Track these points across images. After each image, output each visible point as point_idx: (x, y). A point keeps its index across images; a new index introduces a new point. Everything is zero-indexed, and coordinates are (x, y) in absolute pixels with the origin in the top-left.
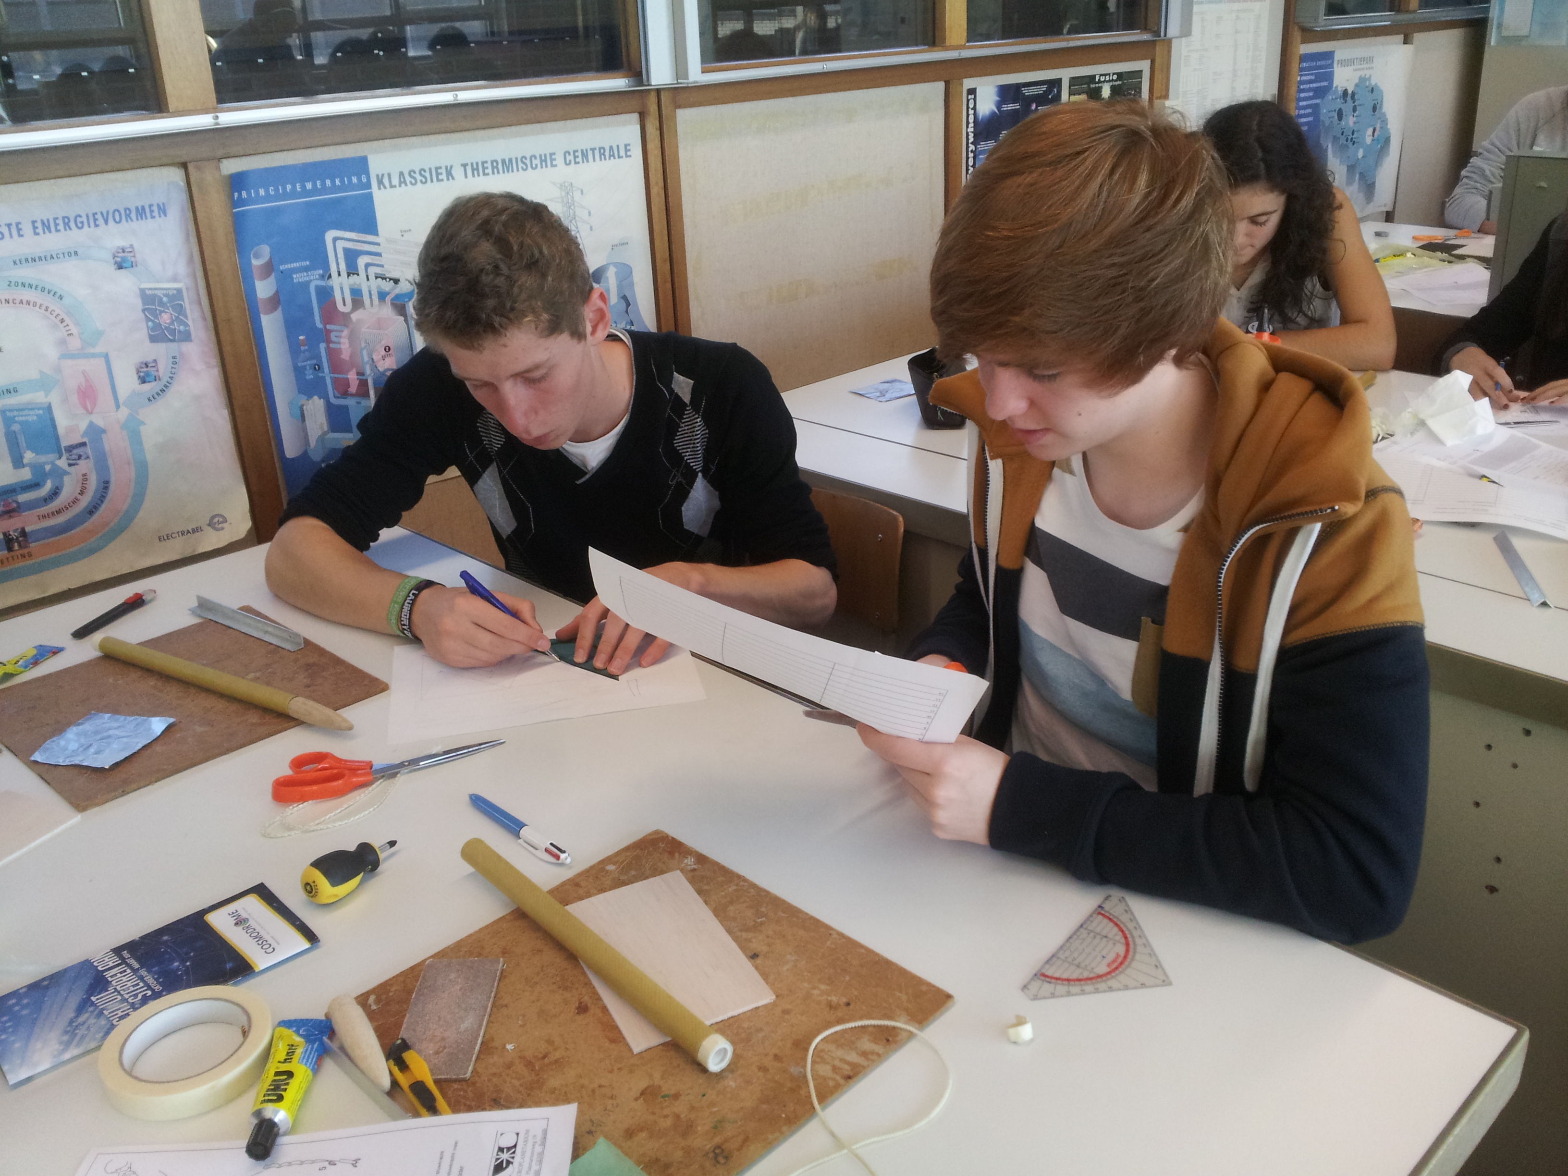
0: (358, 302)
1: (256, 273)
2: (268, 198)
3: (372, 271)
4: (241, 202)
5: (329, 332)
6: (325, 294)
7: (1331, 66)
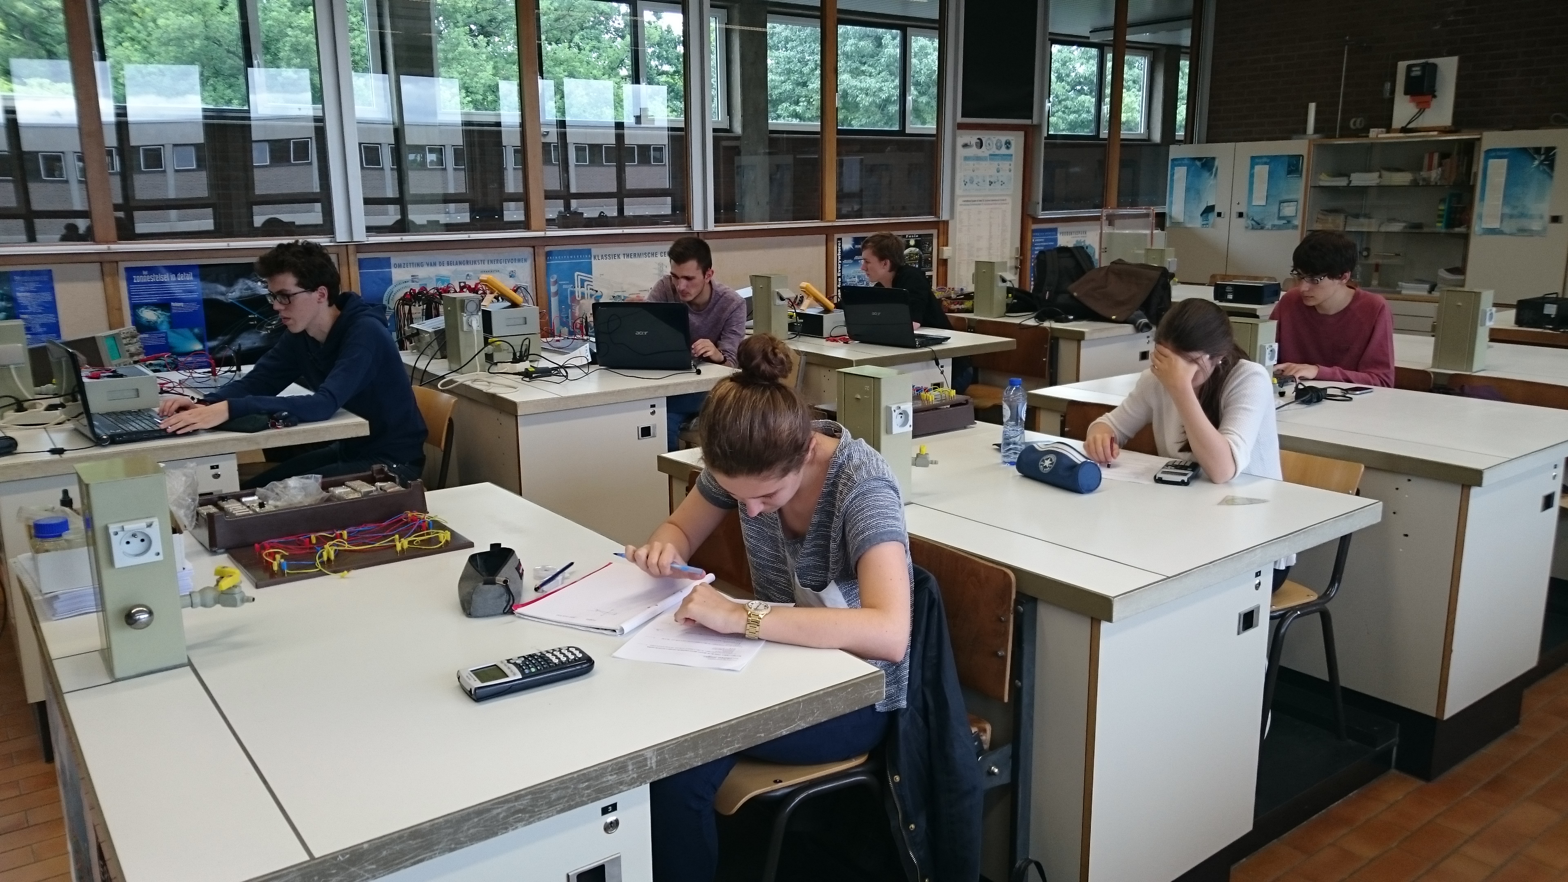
0: (583, 297)
1: (551, 283)
2: (558, 260)
3: (589, 287)
4: (550, 260)
5: (572, 306)
6: (573, 293)
7: (1056, 234)
